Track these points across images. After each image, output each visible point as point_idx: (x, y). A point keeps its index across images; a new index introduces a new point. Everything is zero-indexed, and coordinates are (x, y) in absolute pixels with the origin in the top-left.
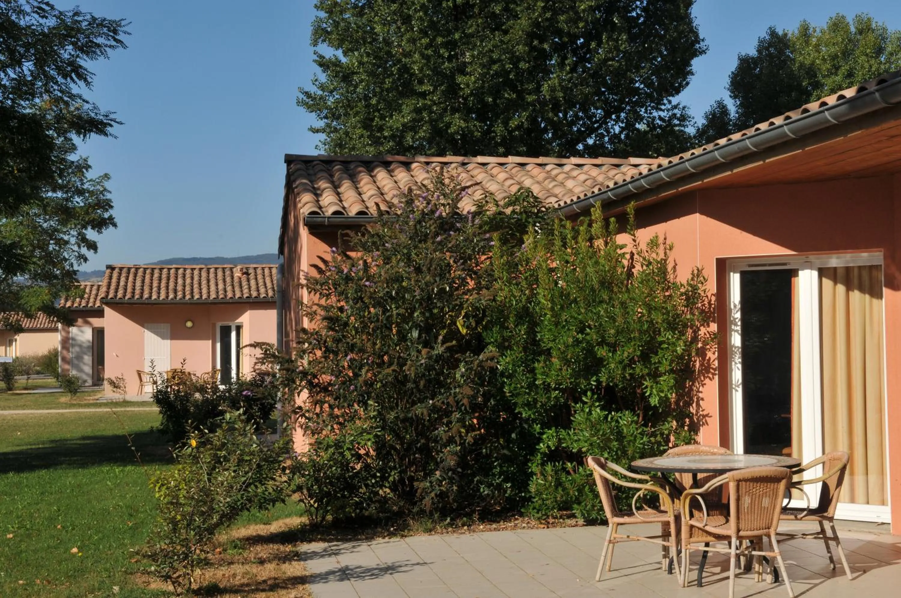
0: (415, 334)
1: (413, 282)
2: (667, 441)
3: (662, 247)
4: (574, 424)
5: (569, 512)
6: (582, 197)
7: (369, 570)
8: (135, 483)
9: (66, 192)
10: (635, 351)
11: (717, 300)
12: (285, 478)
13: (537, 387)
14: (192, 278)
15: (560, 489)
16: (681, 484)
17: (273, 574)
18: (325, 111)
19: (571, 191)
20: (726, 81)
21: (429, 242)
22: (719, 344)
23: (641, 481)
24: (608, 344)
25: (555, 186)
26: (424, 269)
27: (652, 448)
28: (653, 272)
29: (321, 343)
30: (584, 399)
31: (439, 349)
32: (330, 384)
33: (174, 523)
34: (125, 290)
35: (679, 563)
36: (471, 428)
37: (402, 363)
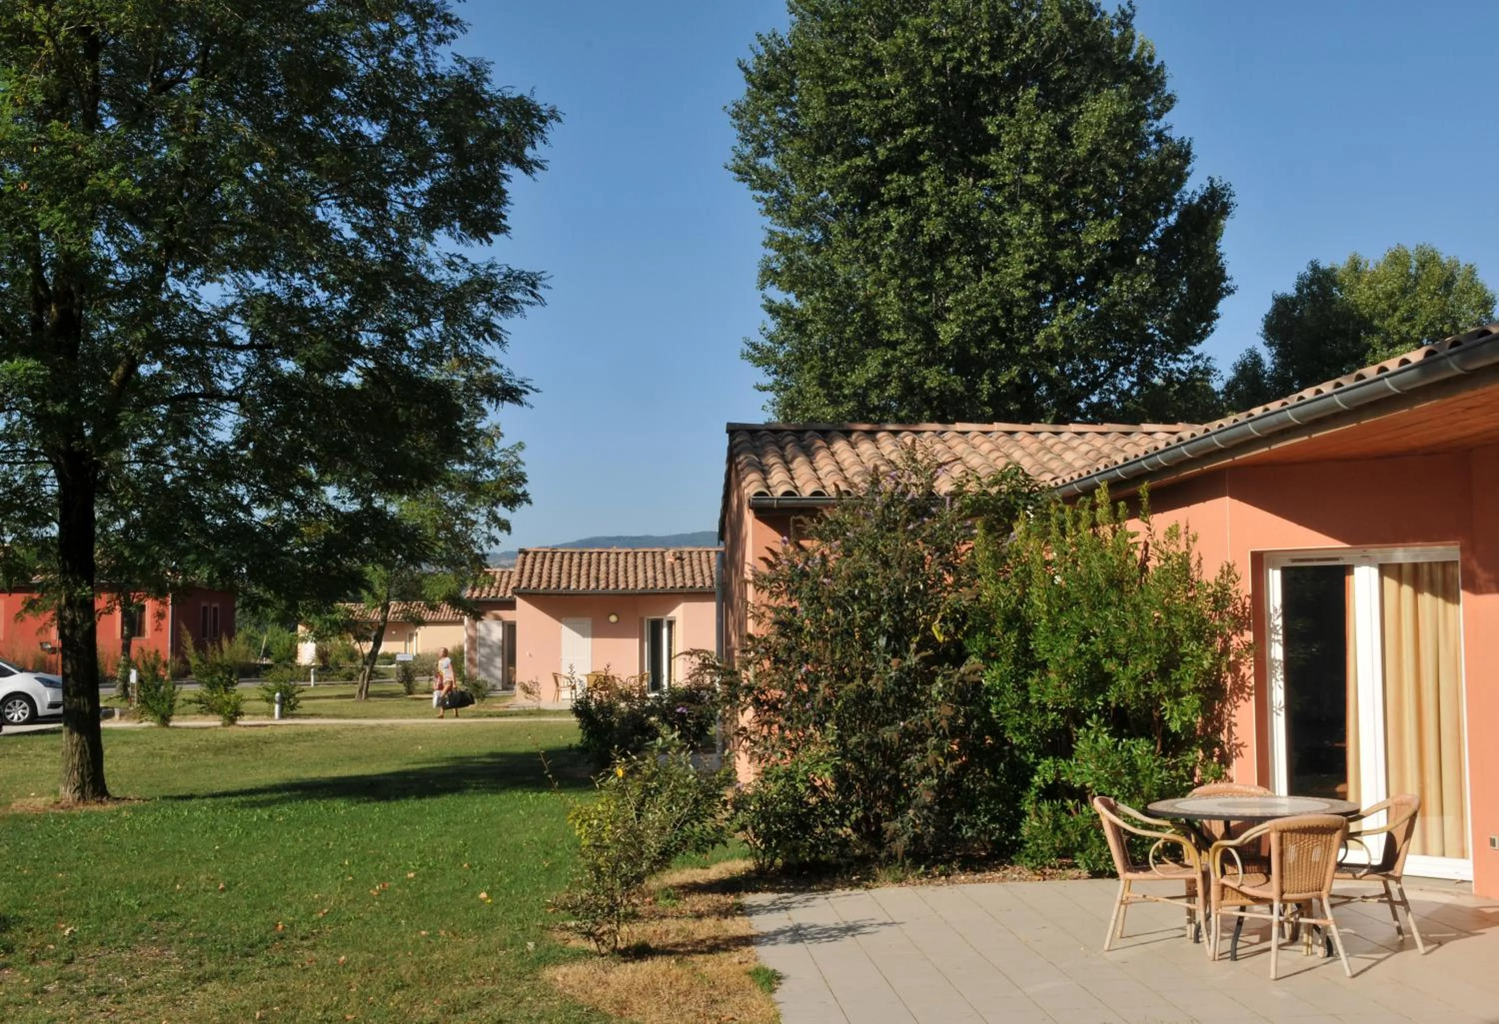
0: (882, 642)
1: (879, 579)
2: (1192, 775)
3: (1183, 537)
4: (1077, 753)
5: (1069, 861)
6: (1085, 475)
7: (826, 930)
8: (551, 813)
9: (475, 465)
10: (1151, 665)
11: (1252, 603)
12: (726, 815)
13: (1031, 707)
14: (617, 564)
15: (1059, 833)
16: (1210, 832)
17: (713, 933)
18: (774, 366)
19: (1070, 465)
20: (1259, 326)
21: (900, 530)
22: (1255, 656)
23: (1158, 828)
24: (1117, 656)
25: (1051, 459)
26: (894, 563)
27: (1172, 785)
28: (1173, 569)
29: (769, 651)
30: (1088, 722)
31: (913, 660)
32: (779, 701)
33: (597, 869)
34: (541, 577)
35: (1208, 931)
36: (951, 756)
37: (867, 675)
